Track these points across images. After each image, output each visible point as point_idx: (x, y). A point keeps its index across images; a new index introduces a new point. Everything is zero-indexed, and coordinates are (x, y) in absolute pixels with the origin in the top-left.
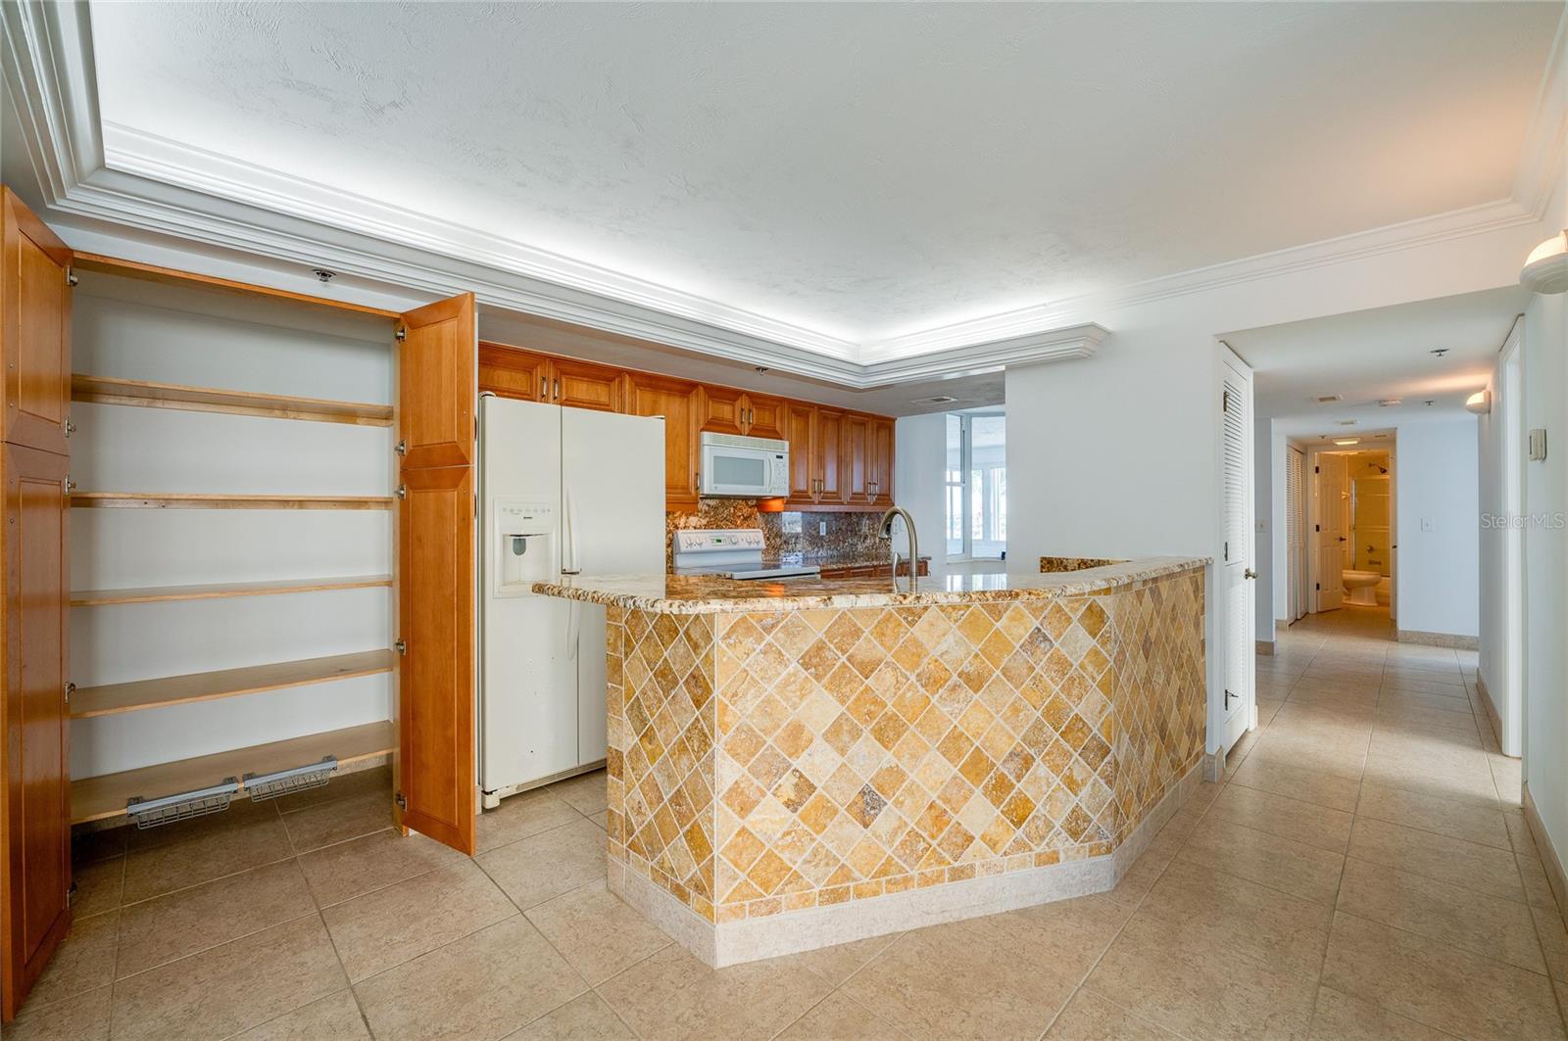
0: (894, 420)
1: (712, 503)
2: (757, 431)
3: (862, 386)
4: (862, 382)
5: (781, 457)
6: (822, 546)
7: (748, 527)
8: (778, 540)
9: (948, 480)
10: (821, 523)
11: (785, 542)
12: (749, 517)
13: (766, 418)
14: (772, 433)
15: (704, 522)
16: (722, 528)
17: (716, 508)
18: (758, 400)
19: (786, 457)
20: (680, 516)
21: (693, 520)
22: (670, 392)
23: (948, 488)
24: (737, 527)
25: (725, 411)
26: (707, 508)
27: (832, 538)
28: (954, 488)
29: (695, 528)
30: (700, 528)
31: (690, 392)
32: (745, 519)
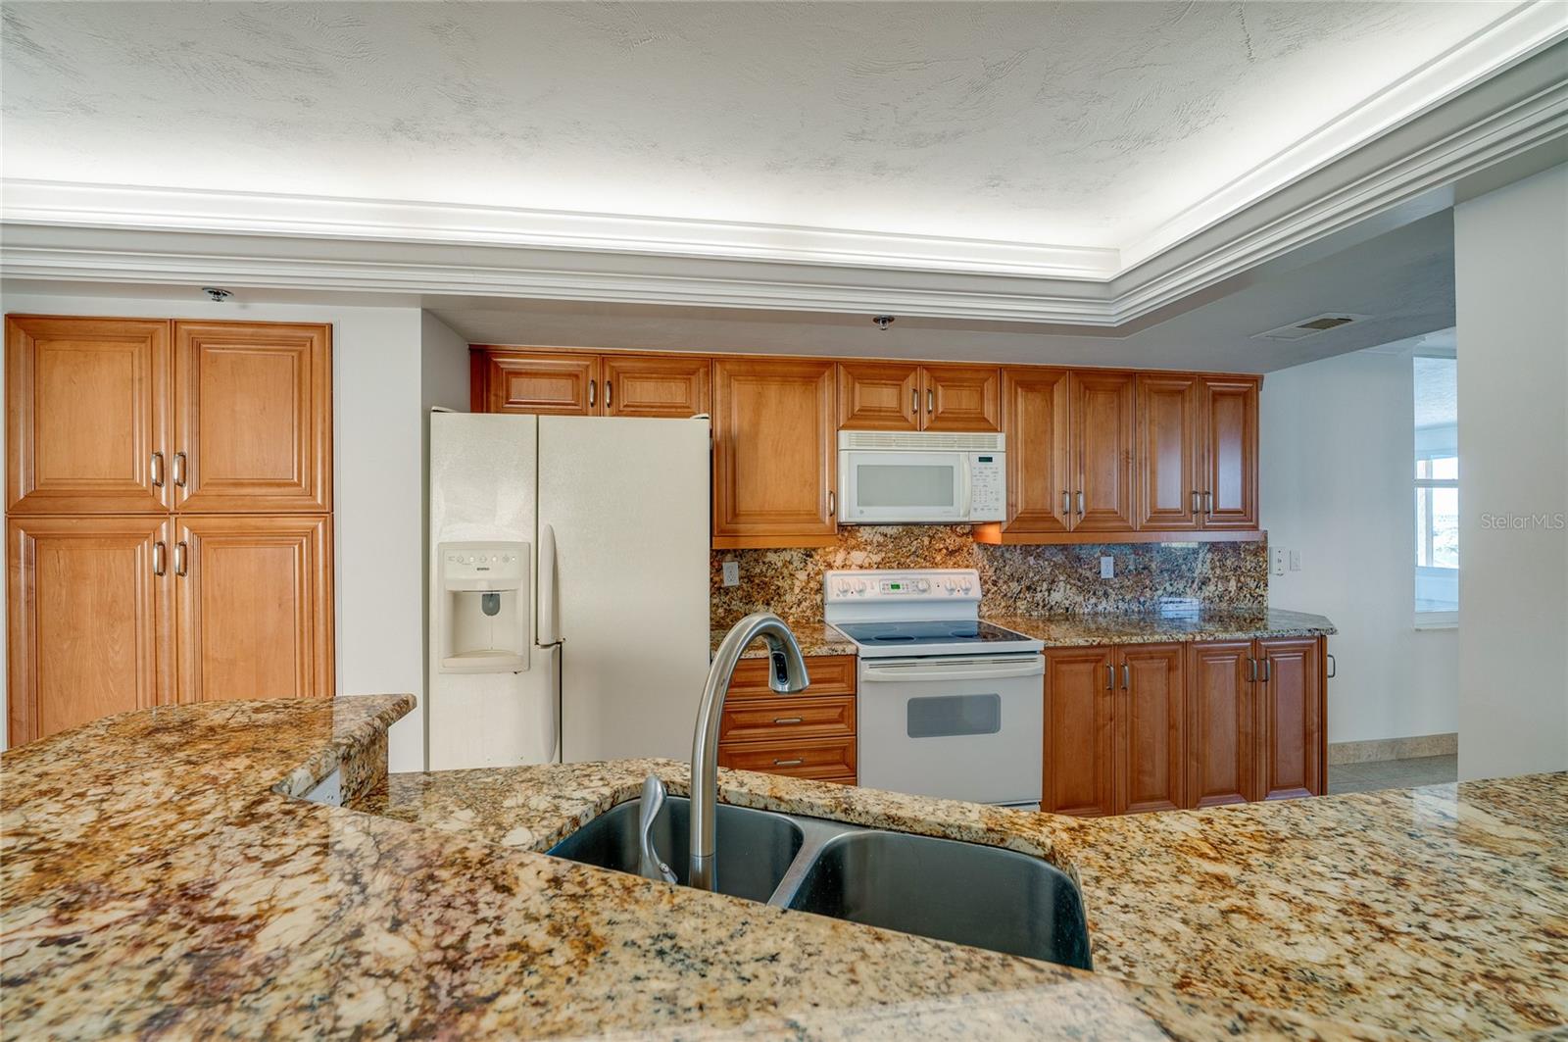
0: (1256, 381)
1: (889, 531)
2: (943, 422)
3: (1114, 321)
4: (1112, 315)
5: (989, 459)
6: (1106, 594)
7: (956, 565)
8: (1014, 585)
9: (1421, 474)
10: (1103, 559)
11: (1028, 588)
12: (959, 550)
13: (965, 400)
14: (978, 423)
15: (877, 558)
16: (909, 567)
17: (895, 538)
18: (943, 374)
19: (1000, 460)
20: (836, 552)
21: (858, 556)
22: (785, 379)
23: (1421, 492)
24: (935, 565)
25: (885, 397)
26: (881, 539)
27: (1127, 583)
28: (1438, 493)
29: (861, 567)
30: (870, 566)
31: (820, 375)
32: (951, 553)
